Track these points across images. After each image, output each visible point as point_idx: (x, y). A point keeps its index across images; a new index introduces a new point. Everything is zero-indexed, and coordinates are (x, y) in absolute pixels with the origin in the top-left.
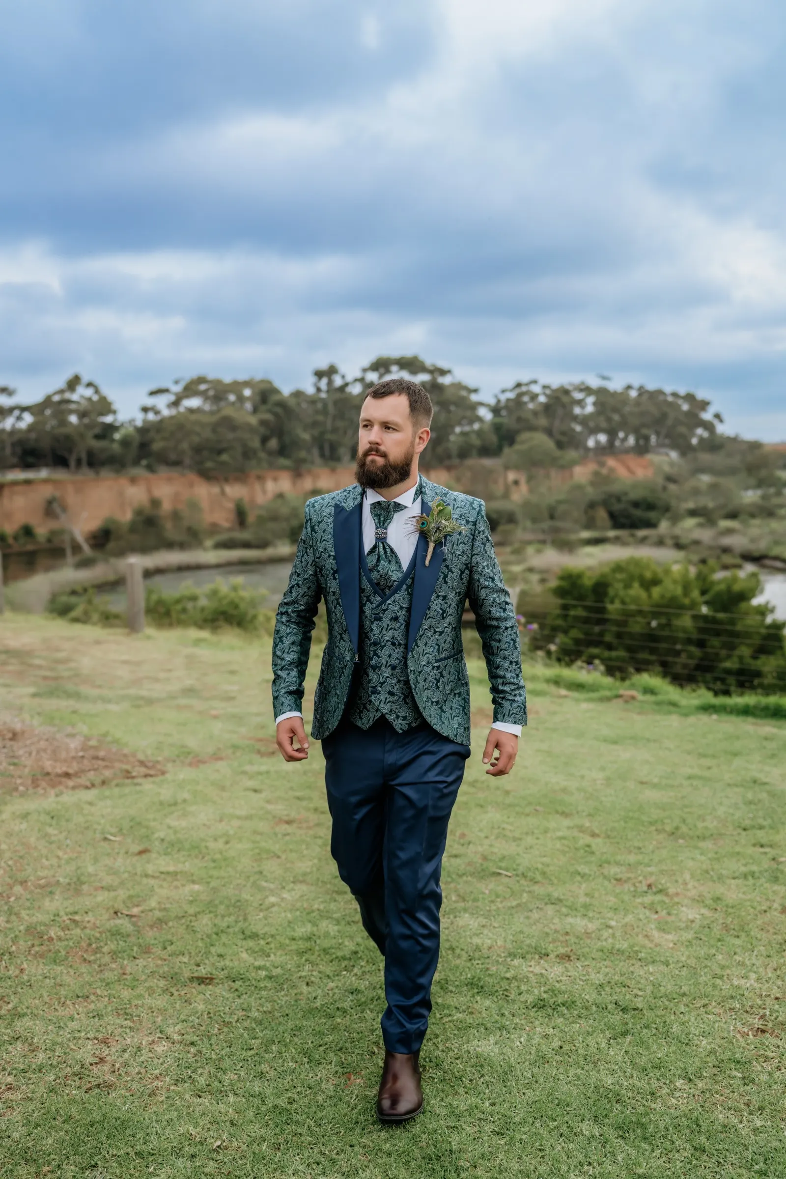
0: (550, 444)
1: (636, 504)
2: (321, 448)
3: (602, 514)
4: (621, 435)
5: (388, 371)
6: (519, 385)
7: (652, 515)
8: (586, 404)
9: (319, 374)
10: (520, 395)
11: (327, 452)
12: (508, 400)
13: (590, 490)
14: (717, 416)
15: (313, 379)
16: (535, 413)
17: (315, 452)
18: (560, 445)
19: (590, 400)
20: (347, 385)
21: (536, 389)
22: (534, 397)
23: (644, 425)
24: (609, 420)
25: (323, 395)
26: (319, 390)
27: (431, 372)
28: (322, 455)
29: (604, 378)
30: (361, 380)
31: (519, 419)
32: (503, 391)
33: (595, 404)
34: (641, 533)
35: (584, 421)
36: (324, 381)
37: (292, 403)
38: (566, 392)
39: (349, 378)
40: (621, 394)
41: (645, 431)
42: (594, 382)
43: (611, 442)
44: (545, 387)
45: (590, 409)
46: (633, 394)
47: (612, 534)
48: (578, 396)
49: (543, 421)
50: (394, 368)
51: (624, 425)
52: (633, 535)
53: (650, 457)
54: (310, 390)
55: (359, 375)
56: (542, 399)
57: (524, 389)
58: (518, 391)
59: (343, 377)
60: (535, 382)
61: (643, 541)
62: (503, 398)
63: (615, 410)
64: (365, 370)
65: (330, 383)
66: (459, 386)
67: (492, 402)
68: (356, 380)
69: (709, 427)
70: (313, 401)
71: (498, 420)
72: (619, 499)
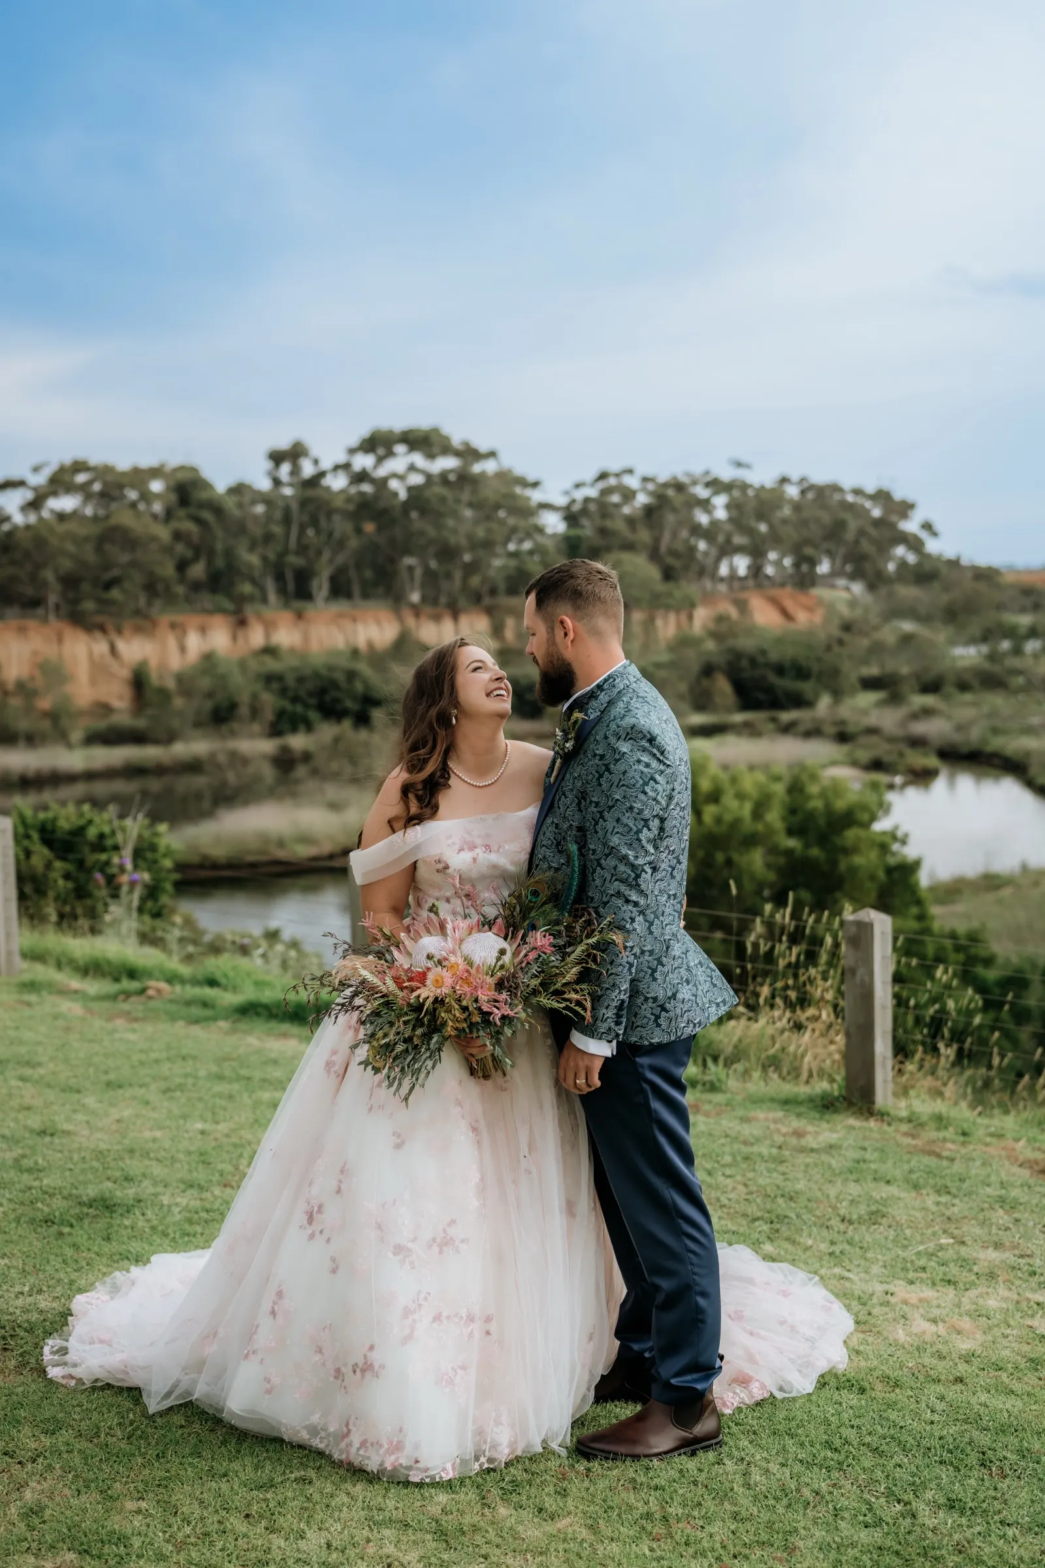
0: (653, 573)
1: (780, 670)
2: (280, 577)
3: (723, 686)
4: (772, 556)
5: (390, 454)
6: (603, 476)
7: (806, 687)
8: (714, 507)
9: (277, 458)
10: (606, 492)
11: (291, 586)
12: (587, 500)
13: (710, 645)
14: (927, 526)
15: (268, 465)
16: (631, 521)
17: (270, 586)
18: (669, 575)
19: (720, 501)
20: (322, 474)
21: (632, 482)
22: (628, 495)
23: (807, 542)
24: (751, 532)
25: (288, 491)
26: (277, 482)
27: (457, 454)
28: (282, 591)
29: (739, 465)
30: (346, 466)
31: (603, 532)
32: (578, 486)
33: (728, 507)
34: (786, 716)
35: (709, 534)
36: (285, 469)
37: (230, 504)
38: (679, 487)
39: (326, 464)
40: (773, 490)
41: (809, 551)
42: (726, 474)
43: (756, 571)
44: (645, 480)
45: (721, 514)
46: (792, 491)
47: (738, 718)
48: (702, 492)
49: (644, 535)
50: (400, 449)
51: (775, 539)
52: (774, 720)
53: (818, 592)
54: (264, 484)
55: (342, 458)
56: (642, 499)
57: (612, 481)
58: (601, 485)
59: (316, 462)
60: (630, 471)
61: (787, 729)
62: (579, 495)
63: (761, 516)
64: (352, 451)
65: (295, 471)
66: (507, 478)
67: (561, 501)
68: (337, 468)
69: (915, 544)
70: (266, 499)
71: (574, 532)
72: (753, 661)
